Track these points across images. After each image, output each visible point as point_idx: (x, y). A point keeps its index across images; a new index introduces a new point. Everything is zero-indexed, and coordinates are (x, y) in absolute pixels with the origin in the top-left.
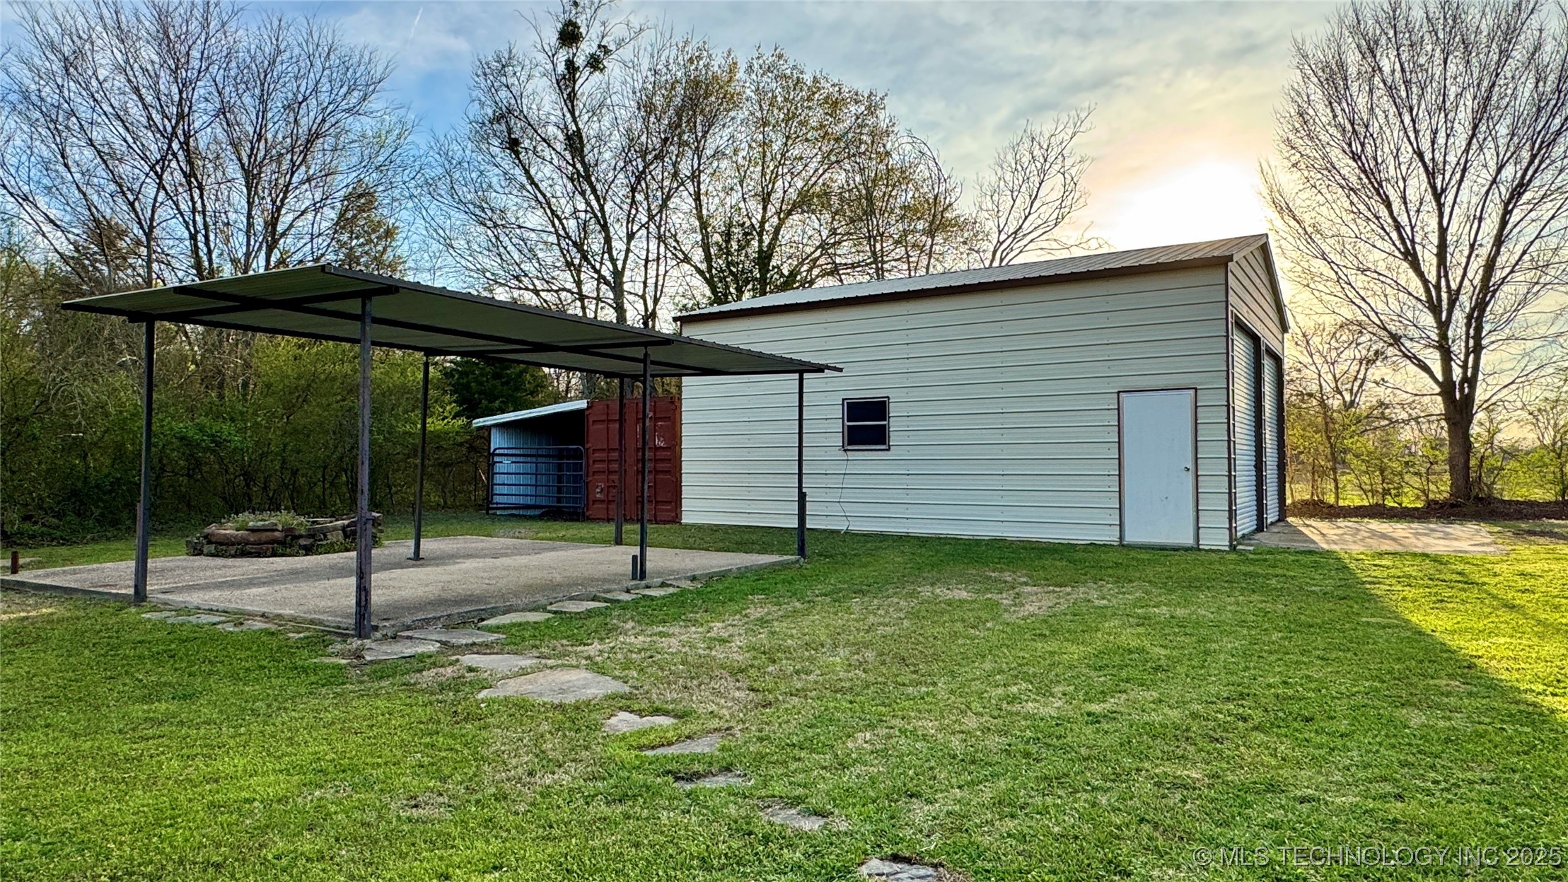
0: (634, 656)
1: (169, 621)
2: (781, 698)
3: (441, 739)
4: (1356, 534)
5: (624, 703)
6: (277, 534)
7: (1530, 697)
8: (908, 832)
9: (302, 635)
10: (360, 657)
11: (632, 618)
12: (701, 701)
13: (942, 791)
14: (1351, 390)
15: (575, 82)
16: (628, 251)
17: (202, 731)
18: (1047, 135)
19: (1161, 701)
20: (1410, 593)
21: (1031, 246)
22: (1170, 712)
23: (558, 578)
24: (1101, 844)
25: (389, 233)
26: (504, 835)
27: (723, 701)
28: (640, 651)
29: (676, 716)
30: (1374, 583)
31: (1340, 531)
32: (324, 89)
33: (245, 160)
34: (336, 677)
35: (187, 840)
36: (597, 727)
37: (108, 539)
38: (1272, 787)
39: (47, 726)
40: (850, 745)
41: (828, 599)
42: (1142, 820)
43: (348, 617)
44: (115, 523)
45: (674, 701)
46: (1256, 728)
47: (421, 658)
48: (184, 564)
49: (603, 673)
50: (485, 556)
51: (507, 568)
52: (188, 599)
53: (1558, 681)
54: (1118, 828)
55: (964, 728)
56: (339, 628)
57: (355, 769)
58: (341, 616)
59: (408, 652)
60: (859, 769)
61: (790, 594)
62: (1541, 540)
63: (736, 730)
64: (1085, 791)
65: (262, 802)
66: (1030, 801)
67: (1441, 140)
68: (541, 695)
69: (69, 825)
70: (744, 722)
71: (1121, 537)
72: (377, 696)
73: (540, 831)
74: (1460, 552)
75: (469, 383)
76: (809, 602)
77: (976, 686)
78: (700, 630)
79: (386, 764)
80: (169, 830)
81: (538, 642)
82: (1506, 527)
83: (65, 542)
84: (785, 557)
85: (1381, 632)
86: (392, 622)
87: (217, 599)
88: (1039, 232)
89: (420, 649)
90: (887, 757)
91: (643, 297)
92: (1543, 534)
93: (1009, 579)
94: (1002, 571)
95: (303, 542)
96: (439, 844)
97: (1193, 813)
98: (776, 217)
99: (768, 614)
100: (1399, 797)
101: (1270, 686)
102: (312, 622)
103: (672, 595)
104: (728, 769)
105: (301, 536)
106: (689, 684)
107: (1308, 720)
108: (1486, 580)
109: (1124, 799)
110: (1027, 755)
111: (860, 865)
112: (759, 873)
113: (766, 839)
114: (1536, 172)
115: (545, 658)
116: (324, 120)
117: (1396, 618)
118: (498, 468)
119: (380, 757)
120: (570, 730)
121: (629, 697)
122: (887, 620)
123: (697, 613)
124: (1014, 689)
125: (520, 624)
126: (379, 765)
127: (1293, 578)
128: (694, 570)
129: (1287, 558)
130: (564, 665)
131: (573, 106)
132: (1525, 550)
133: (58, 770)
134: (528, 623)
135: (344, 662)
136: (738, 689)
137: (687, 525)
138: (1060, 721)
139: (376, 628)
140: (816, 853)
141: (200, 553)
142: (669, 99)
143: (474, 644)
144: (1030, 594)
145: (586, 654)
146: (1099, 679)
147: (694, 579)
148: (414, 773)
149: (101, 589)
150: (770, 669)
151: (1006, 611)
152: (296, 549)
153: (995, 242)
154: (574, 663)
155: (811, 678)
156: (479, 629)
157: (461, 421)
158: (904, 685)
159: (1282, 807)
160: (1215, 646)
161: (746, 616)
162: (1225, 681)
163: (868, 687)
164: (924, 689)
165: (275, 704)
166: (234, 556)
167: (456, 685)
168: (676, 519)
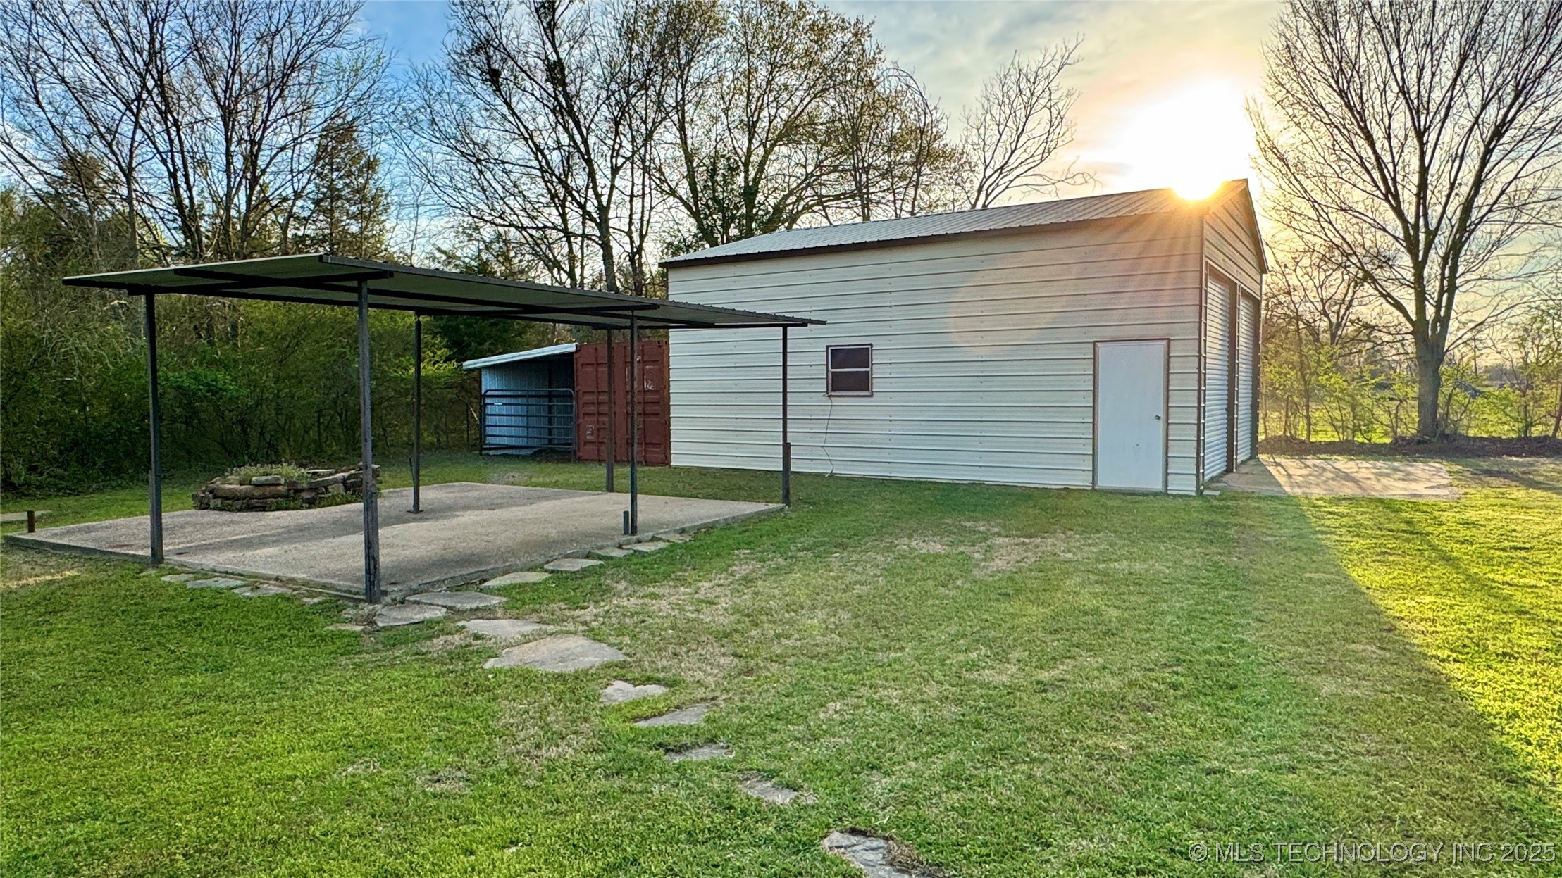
0: (627, 620)
1: (189, 586)
2: (762, 664)
3: (455, 713)
4: (1321, 475)
5: (618, 671)
6: (280, 488)
7: (1433, 664)
8: (866, 806)
9: (316, 600)
10: (372, 623)
11: (624, 578)
12: (689, 667)
13: (899, 763)
14: (1338, 313)
15: (554, 10)
16: (613, 187)
17: (239, 706)
18: (1034, 69)
19: (1104, 668)
20: (1358, 544)
21: (1017, 182)
22: (1111, 680)
23: (554, 533)
24: (1029, 817)
25: (371, 166)
26: (518, 810)
27: (709, 668)
28: (632, 616)
29: (667, 685)
30: (1326, 533)
31: (1305, 472)
32: (297, 20)
33: (221, 96)
34: (351, 645)
35: (243, 819)
36: (596, 698)
37: (113, 488)
38: (1186, 759)
39: (97, 702)
40: (822, 715)
41: (810, 554)
42: (1068, 792)
43: (358, 580)
44: (118, 472)
45: (664, 668)
46: (1185, 696)
47: (430, 624)
48: (193, 519)
49: (600, 641)
50: (480, 508)
51: (503, 522)
52: (203, 561)
53: (1464, 646)
54: (1047, 801)
55: (925, 697)
56: (350, 592)
57: (380, 745)
58: (351, 580)
59: (418, 618)
60: (828, 741)
61: (774, 548)
62: (1495, 481)
63: (720, 701)
64: (1025, 762)
65: (303, 779)
66: (976, 772)
67: (1426, 78)
68: (543, 663)
69: (138, 804)
70: (727, 691)
71: (1094, 483)
72: (393, 666)
73: (549, 805)
74: (1415, 495)
75: (458, 325)
76: (792, 557)
77: (940, 652)
78: (688, 590)
79: (408, 738)
80: (227, 808)
81: (537, 606)
82: (1467, 466)
83: (73, 492)
84: (771, 506)
85: (1319, 590)
86: (399, 587)
87: (231, 562)
88: (1026, 167)
89: (430, 614)
90: (854, 728)
91: (629, 234)
92: (1498, 474)
93: (982, 529)
94: (976, 520)
95: (306, 495)
96: (462, 821)
97: (1114, 785)
98: (761, 148)
99: (753, 571)
100: (1293, 769)
101: (1205, 652)
102: (324, 586)
103: (662, 550)
104: (712, 741)
105: (303, 490)
106: (678, 650)
107: (1233, 687)
108: (1430, 529)
109: (1056, 772)
110: (978, 725)
111: (822, 838)
112: (737, 846)
113: (744, 813)
114: (1519, 110)
115: (544, 623)
116: (298, 53)
117: (1338, 573)
118: (489, 410)
119: (402, 731)
120: (571, 701)
121: (623, 665)
122: (864, 578)
123: (685, 571)
124: (974, 655)
125: (520, 586)
126: (402, 740)
127: (1251, 527)
128: (683, 523)
129: (1248, 505)
130: (562, 632)
131: (553, 36)
132: (1477, 494)
133: (117, 748)
134: (527, 584)
135: (358, 628)
136: (724, 654)
137: (676, 467)
138: (1011, 689)
139: (385, 593)
140: (787, 826)
141: (207, 507)
142: (650, 27)
143: (477, 609)
144: (1001, 546)
145: (582, 619)
146: (1054, 644)
147: (683, 531)
148: (434, 747)
149: (118, 550)
150: (753, 633)
151: (977, 566)
152: (299, 502)
153: (981, 177)
154: (572, 629)
155: (791, 642)
156: (481, 590)
157: (452, 365)
158: (875, 650)
159: (1190, 779)
160: (1164, 606)
161: (732, 574)
162: (1165, 646)
163: (841, 653)
164: (893, 655)
165: (301, 677)
166: (241, 510)
167: (463, 653)
168: (666, 461)
